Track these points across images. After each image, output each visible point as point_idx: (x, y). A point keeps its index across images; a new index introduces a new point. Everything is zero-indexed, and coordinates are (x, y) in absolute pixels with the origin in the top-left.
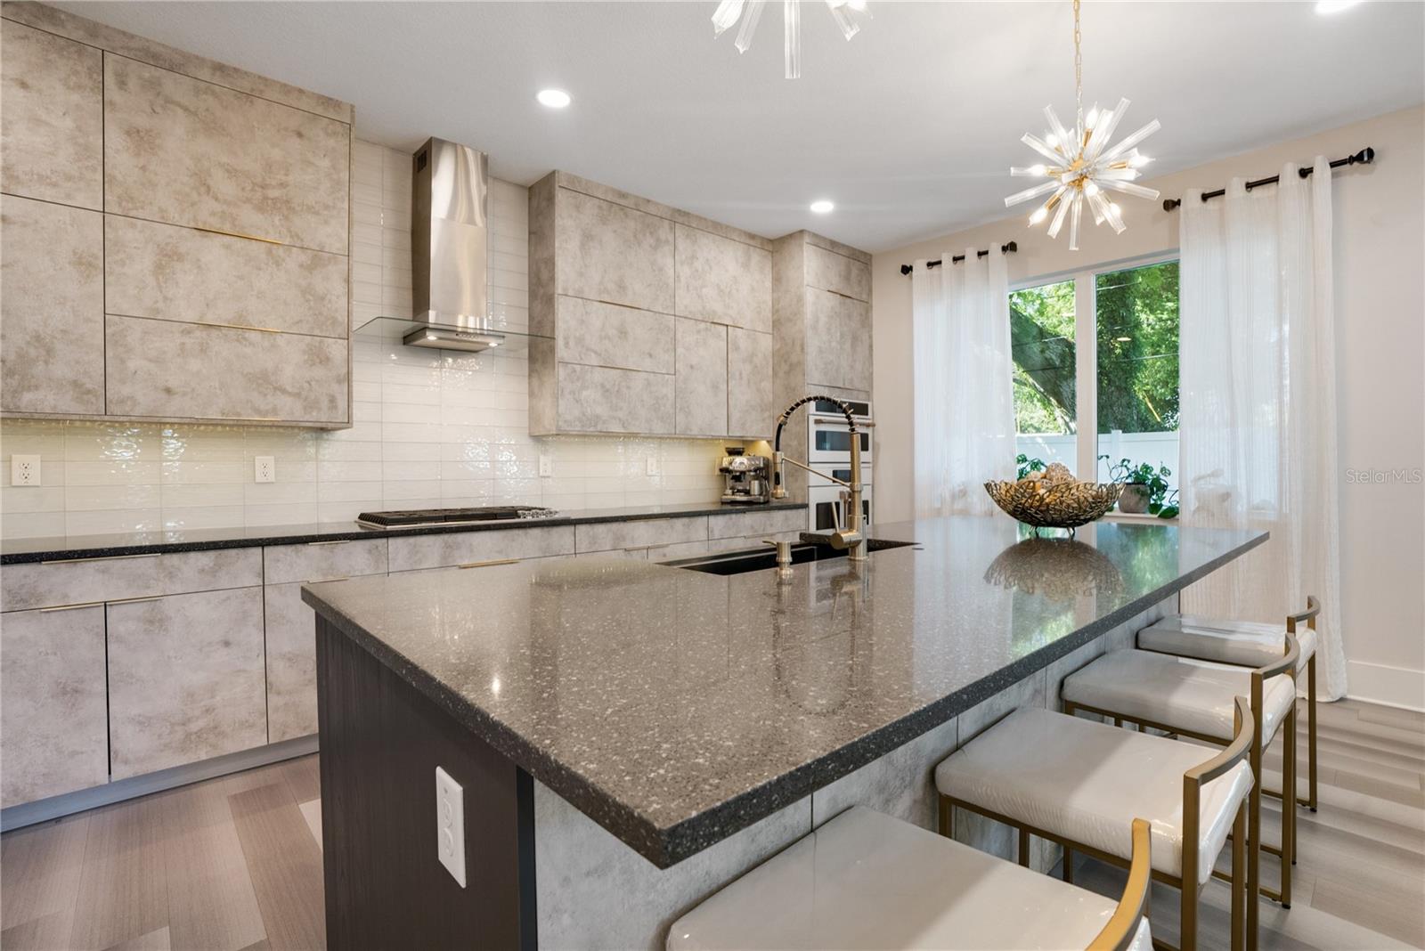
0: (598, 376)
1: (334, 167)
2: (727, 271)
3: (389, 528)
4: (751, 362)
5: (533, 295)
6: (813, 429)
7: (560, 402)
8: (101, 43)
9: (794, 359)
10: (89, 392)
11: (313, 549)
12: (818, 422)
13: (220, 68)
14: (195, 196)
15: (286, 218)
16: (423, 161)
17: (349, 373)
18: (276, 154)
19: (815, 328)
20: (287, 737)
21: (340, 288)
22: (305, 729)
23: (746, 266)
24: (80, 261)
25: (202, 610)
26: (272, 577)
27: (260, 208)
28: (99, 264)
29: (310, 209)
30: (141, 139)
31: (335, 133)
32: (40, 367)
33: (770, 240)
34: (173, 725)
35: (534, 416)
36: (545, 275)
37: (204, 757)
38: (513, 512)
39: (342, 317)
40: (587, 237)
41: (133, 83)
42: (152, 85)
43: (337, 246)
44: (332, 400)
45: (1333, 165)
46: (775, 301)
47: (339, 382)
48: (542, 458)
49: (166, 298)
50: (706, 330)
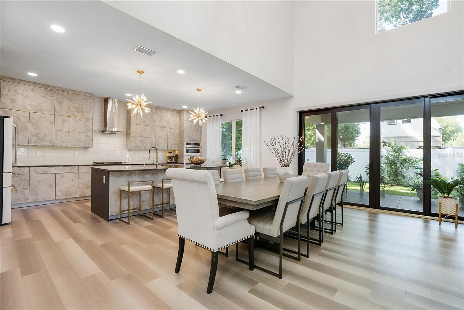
0: (139, 138)
1: (90, 105)
2: (168, 117)
3: (99, 164)
4: (173, 135)
5: (127, 123)
6: (185, 149)
7: (131, 143)
9: (182, 135)
10: (52, 142)
11: (86, 167)
12: (186, 147)
13: (72, 90)
14: (68, 111)
15: (82, 113)
16: (106, 100)
17: (92, 139)
18: (81, 103)
19: (186, 129)
20: (81, 196)
21: (91, 124)
22: (84, 195)
23: (173, 116)
24: (51, 122)
25: (69, 175)
26: (80, 171)
27: (78, 112)
28: (53, 123)
29: (86, 112)
30: (60, 103)
31: (91, 99)
32: (45, 138)
33: (179, 110)
34: (64, 192)
35: (127, 145)
36: (129, 120)
37: (68, 198)
38: (121, 163)
39: (91, 130)
41: (59, 95)
42: (62, 94)
43: (90, 118)
44: (89, 143)
45: (259, 108)
46: (180, 123)
47: (91, 140)
49: (63, 128)
50: (163, 129)
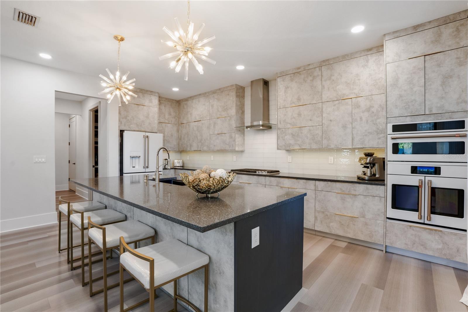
0: (291, 131)
1: (233, 99)
2: (352, 73)
4: (369, 111)
6: (390, 143)
7: (278, 140)
8: (209, 94)
10: (208, 147)
13: (220, 89)
14: (217, 113)
15: (227, 111)
17: (235, 139)
18: (226, 100)
19: (394, 85)
21: (234, 122)
30: (212, 106)
31: (233, 91)
32: (205, 144)
33: (383, 45)
42: (213, 97)
44: (233, 145)
48: (289, 157)
50: (340, 103)
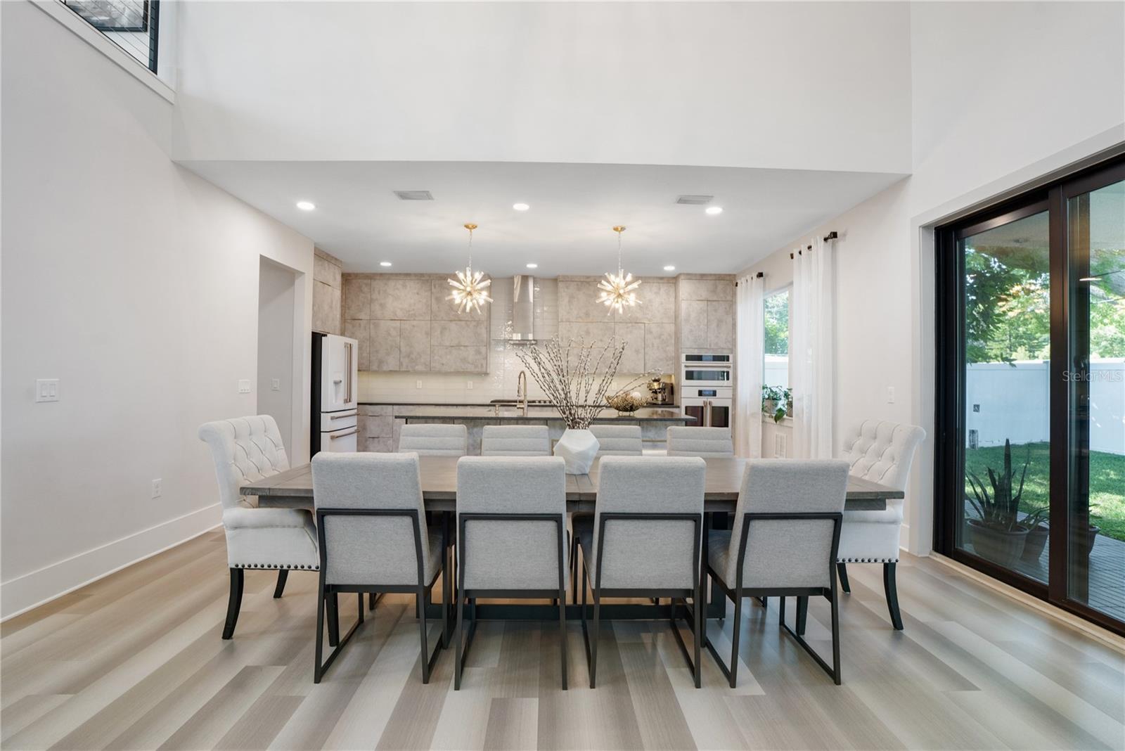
4: (660, 338)
6: (683, 371)
8: (432, 278)
9: (679, 336)
12: (686, 366)
17: (487, 356)
19: (686, 320)
21: (485, 330)
23: (657, 293)
24: (426, 334)
28: (429, 334)
30: (439, 300)
33: (674, 278)
39: (485, 340)
40: (572, 297)
42: (441, 285)
43: (485, 318)
44: (482, 365)
46: (675, 308)
47: (484, 359)
49: (443, 340)
50: (632, 326)
